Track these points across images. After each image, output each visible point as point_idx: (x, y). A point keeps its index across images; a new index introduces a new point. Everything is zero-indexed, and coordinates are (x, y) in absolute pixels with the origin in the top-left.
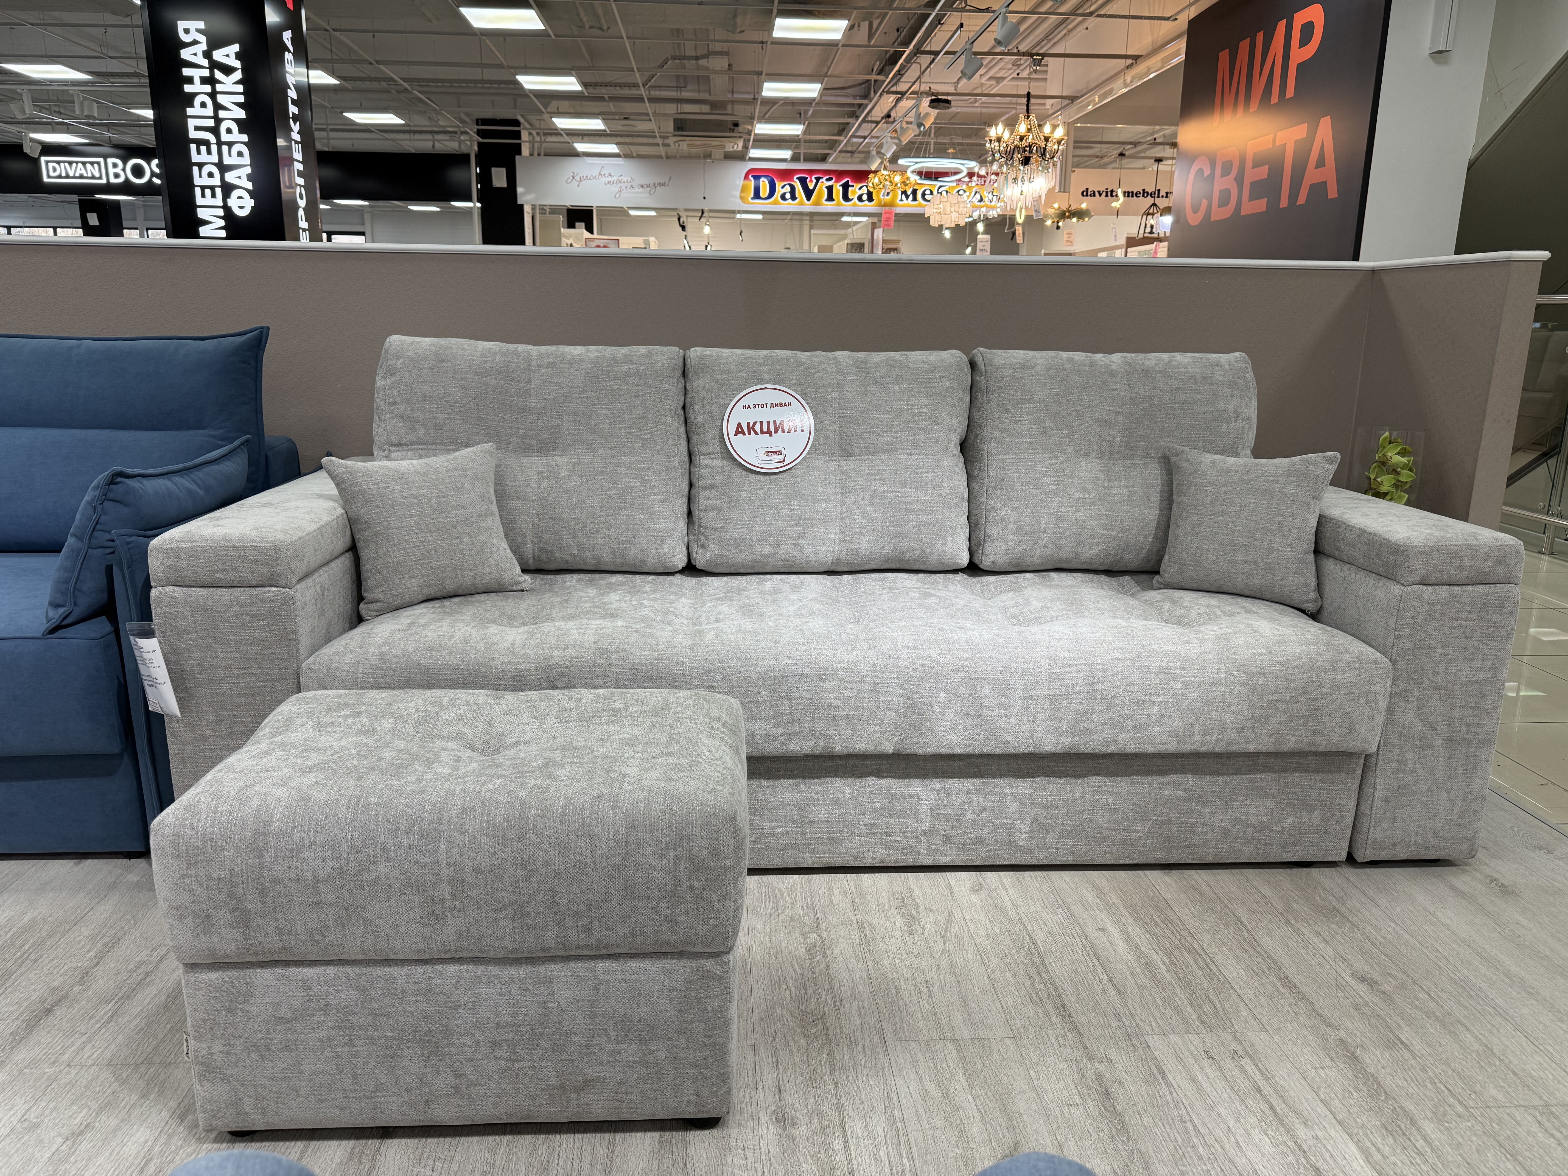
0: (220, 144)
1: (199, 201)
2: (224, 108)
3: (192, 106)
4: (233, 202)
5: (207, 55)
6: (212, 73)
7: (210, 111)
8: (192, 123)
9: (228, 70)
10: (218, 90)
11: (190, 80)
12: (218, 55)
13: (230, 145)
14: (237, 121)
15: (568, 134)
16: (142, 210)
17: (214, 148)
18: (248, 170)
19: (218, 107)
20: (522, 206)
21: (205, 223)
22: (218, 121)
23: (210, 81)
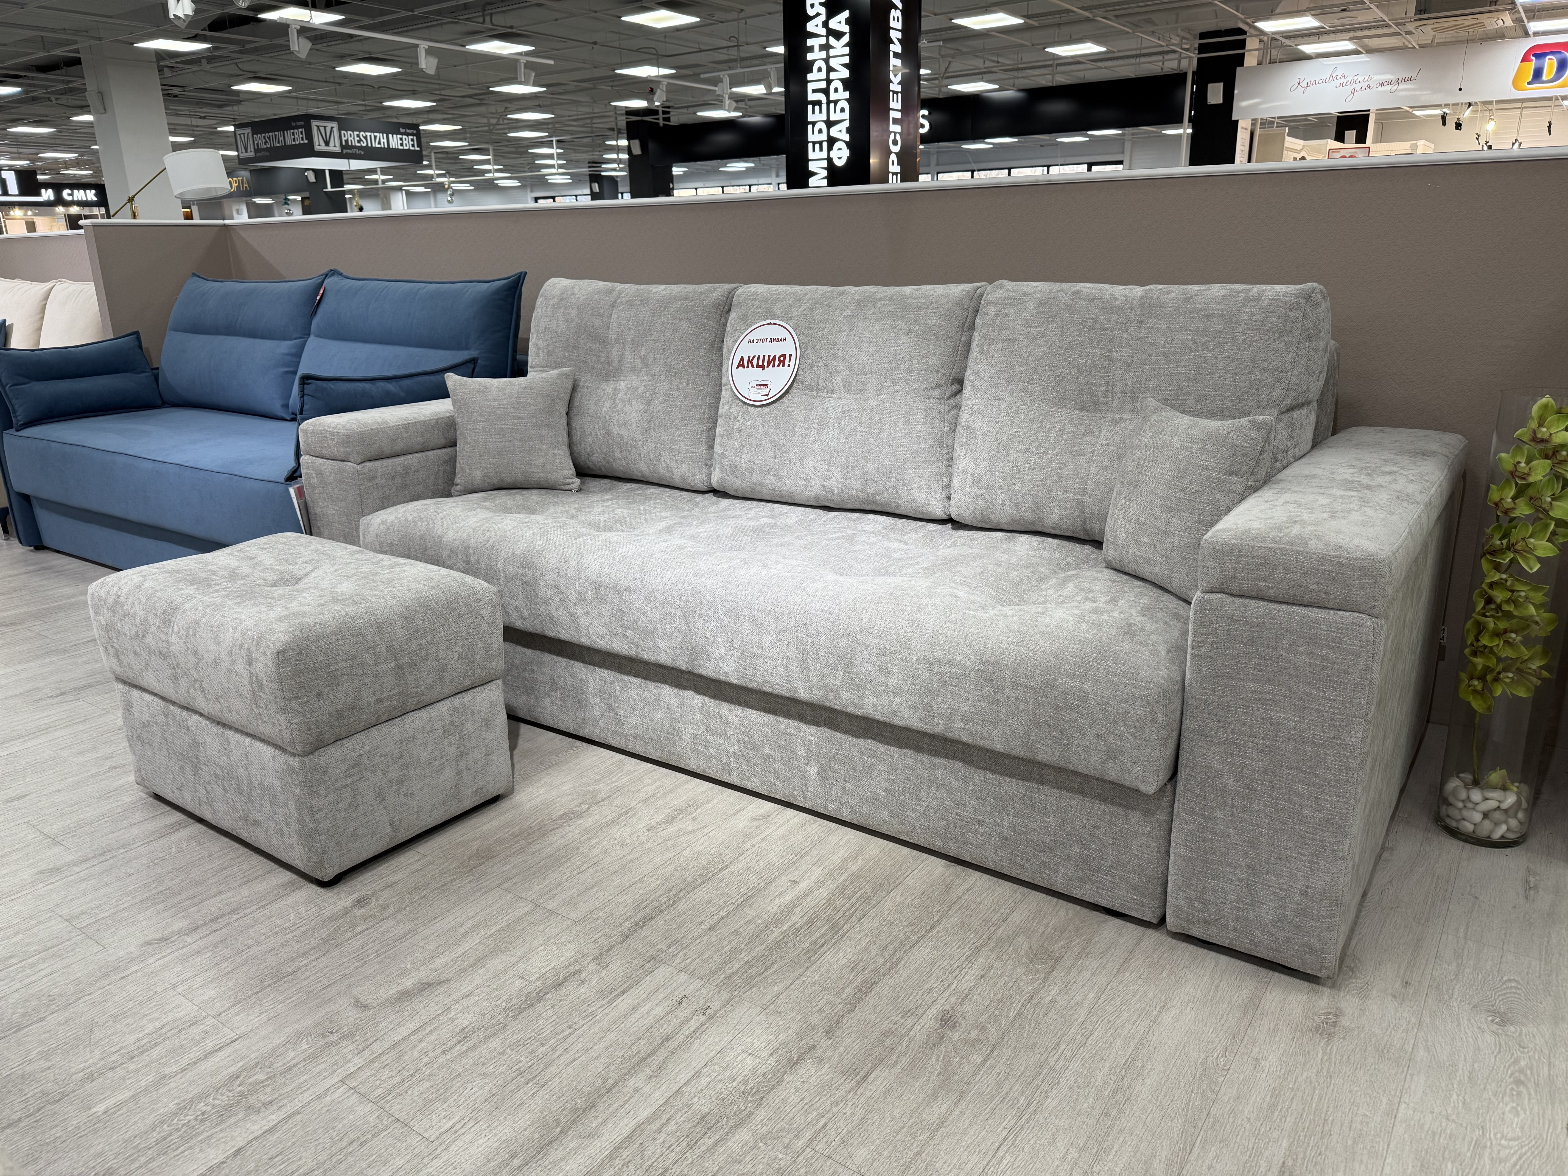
0: (829, 102)
1: (811, 155)
2: (834, 70)
3: (811, 72)
4: (834, 154)
5: (825, 24)
6: (828, 40)
7: (823, 75)
8: (810, 87)
9: (838, 35)
10: (831, 54)
11: (811, 49)
12: (833, 24)
13: (836, 102)
14: (842, 80)
15: (1286, 38)
16: (935, 156)
17: (824, 106)
18: (847, 124)
19: (830, 69)
20: (1237, 121)
21: (813, 174)
22: (829, 82)
23: (826, 47)
